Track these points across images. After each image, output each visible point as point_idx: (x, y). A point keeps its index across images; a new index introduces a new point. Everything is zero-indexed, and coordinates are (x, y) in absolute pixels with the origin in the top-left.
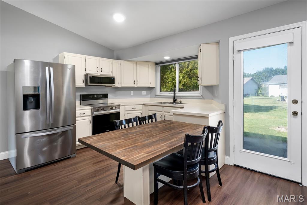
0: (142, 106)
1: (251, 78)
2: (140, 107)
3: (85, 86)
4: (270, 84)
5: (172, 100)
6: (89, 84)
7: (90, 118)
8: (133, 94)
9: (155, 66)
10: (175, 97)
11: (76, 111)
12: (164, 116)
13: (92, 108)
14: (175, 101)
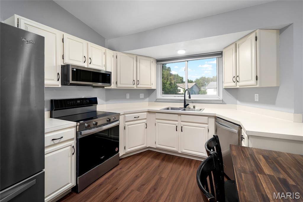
0: (146, 113)
1: (195, 83)
2: (145, 115)
3: (62, 85)
4: (208, 88)
5: (182, 105)
6: (71, 82)
7: (74, 143)
8: (129, 98)
9: (156, 64)
10: (186, 101)
11: (46, 136)
12: (182, 127)
13: (78, 124)
14: (185, 106)
